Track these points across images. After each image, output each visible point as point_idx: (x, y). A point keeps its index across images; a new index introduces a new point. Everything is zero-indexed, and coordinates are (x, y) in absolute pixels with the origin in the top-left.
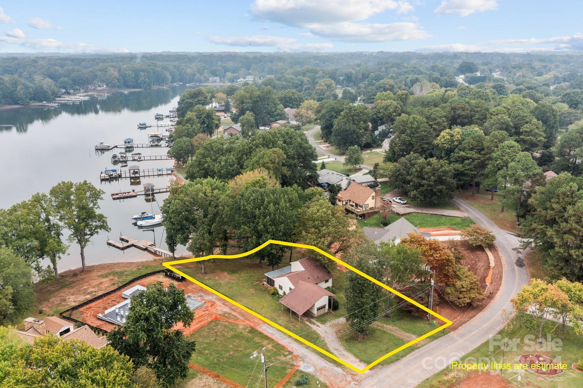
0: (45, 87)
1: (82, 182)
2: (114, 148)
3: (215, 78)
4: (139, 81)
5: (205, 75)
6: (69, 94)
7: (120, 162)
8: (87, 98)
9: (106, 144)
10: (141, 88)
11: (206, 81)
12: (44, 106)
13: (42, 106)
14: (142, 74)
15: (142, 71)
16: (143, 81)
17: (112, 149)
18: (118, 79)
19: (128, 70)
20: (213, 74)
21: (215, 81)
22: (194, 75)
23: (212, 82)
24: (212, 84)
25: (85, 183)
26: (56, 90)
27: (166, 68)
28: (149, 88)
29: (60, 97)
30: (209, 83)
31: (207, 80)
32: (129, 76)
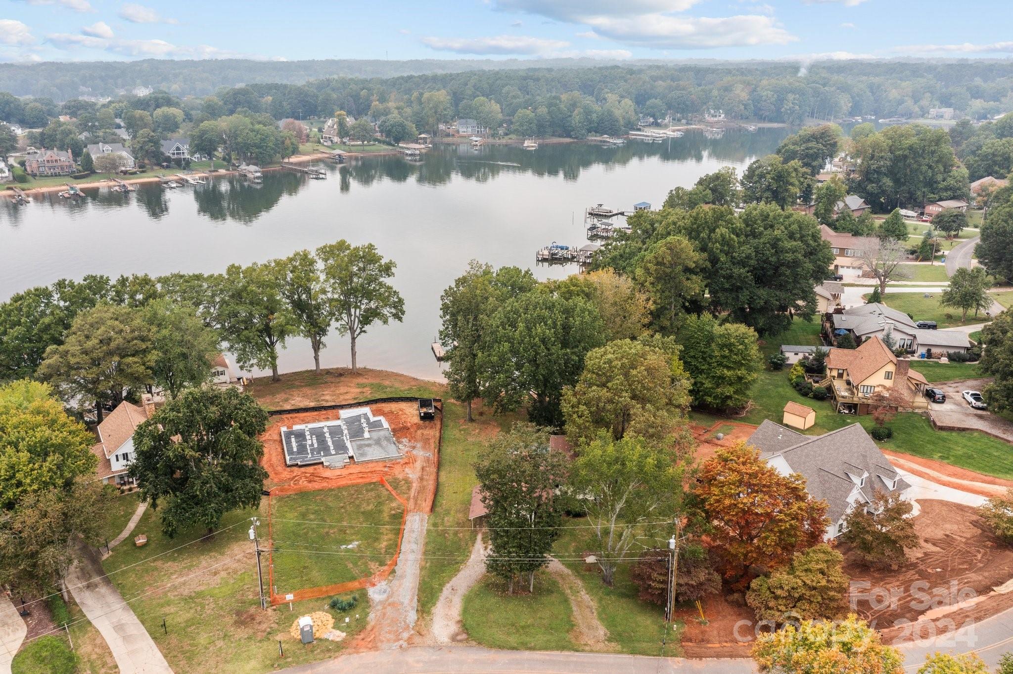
0: (618, 113)
1: (366, 245)
2: (617, 214)
3: (944, 110)
4: (783, 110)
5: (924, 102)
6: (656, 125)
7: (602, 238)
8: (678, 134)
9: (606, 207)
10: (783, 122)
11: (923, 116)
12: (604, 142)
13: (601, 141)
14: (791, 97)
15: (793, 91)
16: (790, 109)
17: (614, 215)
18: (745, 106)
19: (767, 90)
20: (942, 102)
21: (942, 117)
22: (900, 102)
23: (934, 118)
24: (934, 122)
25: (371, 247)
26: (633, 118)
27: (844, 88)
28: (797, 122)
29: (639, 130)
30: (927, 118)
31: (924, 113)
32: (765, 101)
